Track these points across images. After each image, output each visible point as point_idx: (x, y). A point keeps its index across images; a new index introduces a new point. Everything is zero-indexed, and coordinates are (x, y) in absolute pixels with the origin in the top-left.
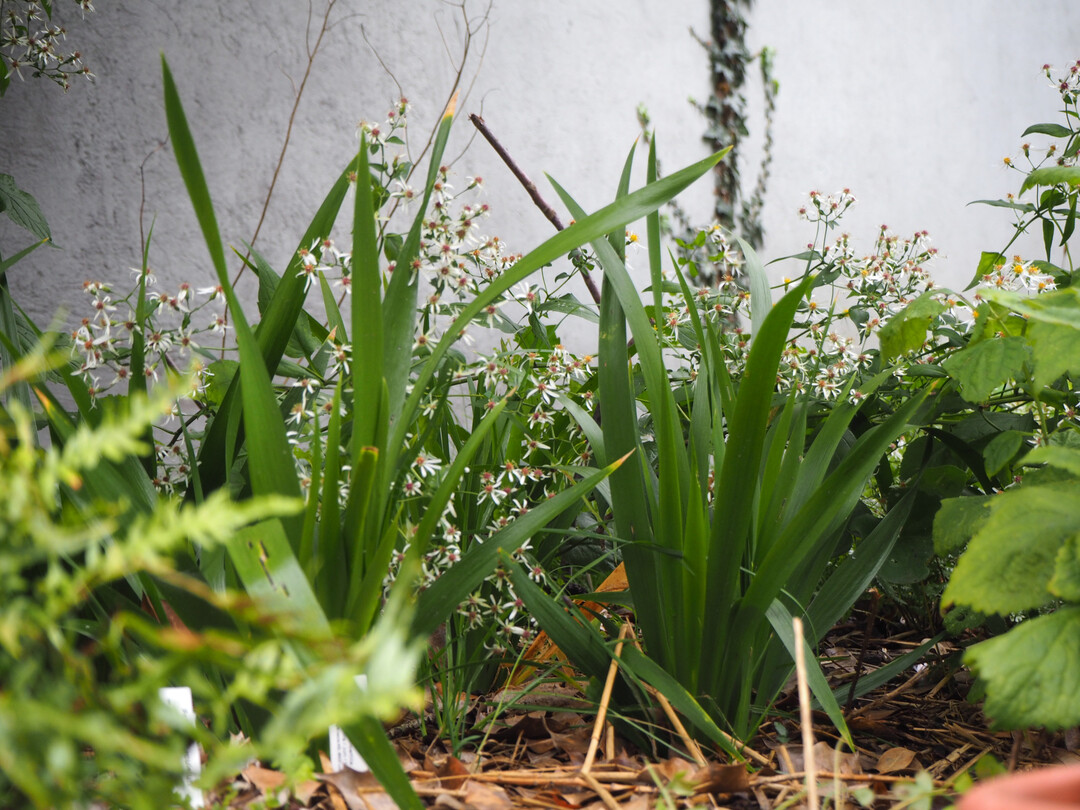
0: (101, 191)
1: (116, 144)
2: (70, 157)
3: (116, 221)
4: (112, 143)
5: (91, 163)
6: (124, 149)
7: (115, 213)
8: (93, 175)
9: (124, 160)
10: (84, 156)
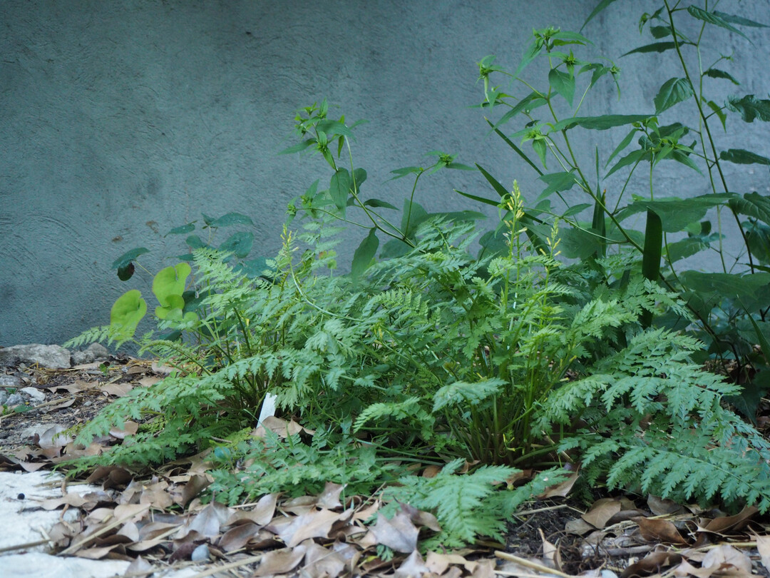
0: (745, 67)
1: (756, 34)
2: (726, 45)
3: (753, 88)
4: (753, 33)
5: (739, 48)
6: (761, 37)
7: (753, 82)
8: (740, 57)
9: (761, 45)
10: (735, 43)
